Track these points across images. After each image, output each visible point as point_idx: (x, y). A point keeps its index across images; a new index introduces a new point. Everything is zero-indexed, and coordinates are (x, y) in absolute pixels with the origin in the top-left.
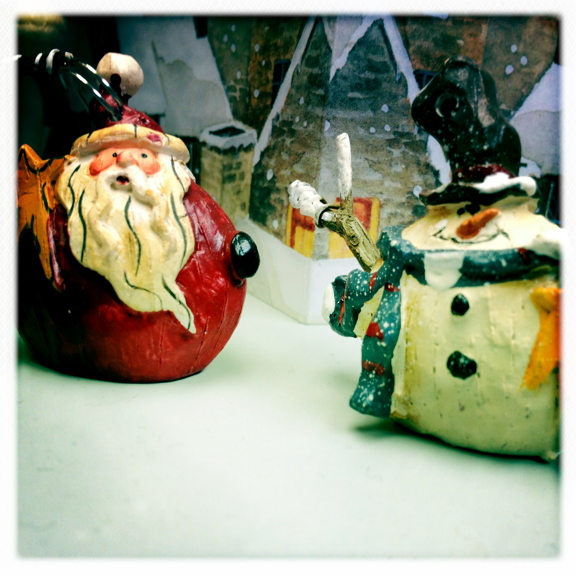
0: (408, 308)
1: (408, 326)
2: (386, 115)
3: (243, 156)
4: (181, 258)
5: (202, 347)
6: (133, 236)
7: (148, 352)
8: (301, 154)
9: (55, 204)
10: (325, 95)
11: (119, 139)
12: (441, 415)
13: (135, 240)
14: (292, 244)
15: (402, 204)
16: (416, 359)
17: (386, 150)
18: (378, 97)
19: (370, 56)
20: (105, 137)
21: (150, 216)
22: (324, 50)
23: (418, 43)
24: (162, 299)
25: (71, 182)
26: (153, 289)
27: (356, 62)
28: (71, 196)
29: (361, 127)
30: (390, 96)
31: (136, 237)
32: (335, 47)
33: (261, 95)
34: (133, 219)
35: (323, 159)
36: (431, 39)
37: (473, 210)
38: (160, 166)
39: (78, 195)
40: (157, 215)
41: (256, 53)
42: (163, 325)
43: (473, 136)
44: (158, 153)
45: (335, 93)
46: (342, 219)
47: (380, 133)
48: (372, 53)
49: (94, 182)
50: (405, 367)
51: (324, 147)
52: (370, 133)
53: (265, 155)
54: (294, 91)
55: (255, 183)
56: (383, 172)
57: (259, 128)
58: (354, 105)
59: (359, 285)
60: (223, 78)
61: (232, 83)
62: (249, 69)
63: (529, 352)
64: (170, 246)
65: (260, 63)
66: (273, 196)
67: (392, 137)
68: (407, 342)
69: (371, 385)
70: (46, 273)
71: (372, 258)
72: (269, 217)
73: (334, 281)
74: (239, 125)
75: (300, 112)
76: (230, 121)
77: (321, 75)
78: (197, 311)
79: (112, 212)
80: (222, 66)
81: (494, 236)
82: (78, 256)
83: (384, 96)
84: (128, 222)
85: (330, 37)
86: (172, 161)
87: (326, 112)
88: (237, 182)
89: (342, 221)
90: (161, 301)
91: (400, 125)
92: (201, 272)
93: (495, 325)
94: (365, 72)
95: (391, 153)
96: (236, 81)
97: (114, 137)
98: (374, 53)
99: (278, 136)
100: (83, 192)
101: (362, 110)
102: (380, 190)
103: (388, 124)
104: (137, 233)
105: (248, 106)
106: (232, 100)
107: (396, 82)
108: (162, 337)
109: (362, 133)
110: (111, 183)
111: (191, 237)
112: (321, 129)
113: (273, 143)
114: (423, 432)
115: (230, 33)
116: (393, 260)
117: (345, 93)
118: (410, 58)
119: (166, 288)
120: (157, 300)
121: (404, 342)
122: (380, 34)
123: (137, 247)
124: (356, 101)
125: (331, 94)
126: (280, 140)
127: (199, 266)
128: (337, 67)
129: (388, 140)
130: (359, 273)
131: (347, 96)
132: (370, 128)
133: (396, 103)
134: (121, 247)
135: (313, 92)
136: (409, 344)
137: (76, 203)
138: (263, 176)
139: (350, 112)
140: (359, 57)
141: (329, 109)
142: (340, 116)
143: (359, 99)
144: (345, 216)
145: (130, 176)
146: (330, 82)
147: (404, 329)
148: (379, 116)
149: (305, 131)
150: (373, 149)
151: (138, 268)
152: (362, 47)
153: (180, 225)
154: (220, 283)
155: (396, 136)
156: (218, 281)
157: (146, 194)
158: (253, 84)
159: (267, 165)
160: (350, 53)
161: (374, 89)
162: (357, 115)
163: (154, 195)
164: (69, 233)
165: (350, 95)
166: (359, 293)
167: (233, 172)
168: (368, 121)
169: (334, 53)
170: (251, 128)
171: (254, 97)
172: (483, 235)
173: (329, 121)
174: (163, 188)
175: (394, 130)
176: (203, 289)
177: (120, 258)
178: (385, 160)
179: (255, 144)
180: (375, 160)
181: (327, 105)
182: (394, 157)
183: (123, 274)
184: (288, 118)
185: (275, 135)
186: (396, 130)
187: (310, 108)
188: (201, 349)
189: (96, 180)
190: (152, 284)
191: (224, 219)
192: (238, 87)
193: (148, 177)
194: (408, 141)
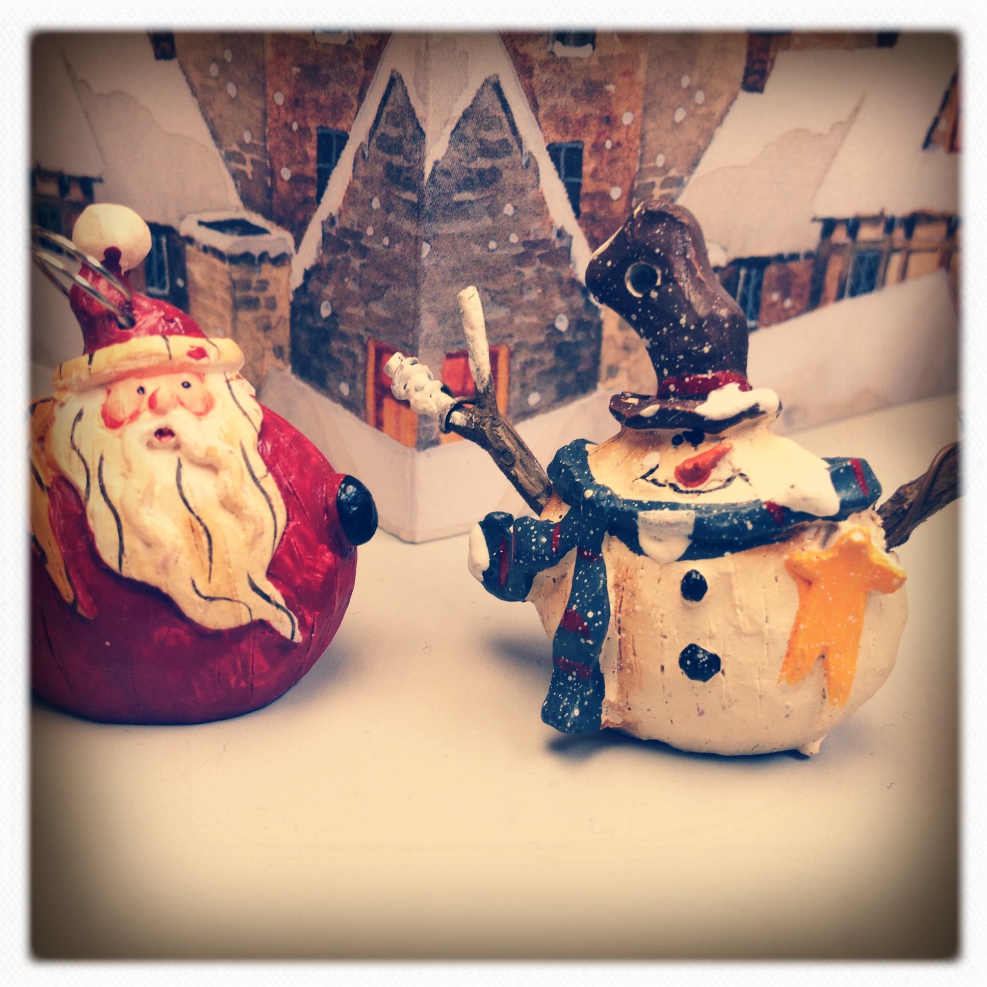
0: (617, 585)
1: (620, 612)
2: (510, 219)
3: (268, 271)
4: (272, 542)
5: (308, 655)
6: (196, 524)
7: (233, 681)
8: (382, 287)
9: (52, 476)
10: (419, 203)
11: (143, 364)
12: (672, 721)
13: (201, 529)
14: (379, 424)
15: (539, 347)
16: (635, 655)
17: (514, 271)
18: (498, 194)
19: (483, 134)
20: (120, 364)
21: (216, 486)
22: (410, 130)
23: (551, 102)
24: (251, 607)
25: (76, 443)
26: (236, 595)
27: (462, 146)
28: (82, 466)
29: (476, 243)
30: (515, 189)
31: (202, 524)
32: (429, 128)
33: (294, 179)
34: (192, 496)
35: (423, 300)
36: (568, 93)
37: (695, 439)
38: (213, 398)
39: (93, 464)
40: (230, 485)
41: (278, 107)
42: (254, 639)
43: (686, 330)
44: (204, 375)
45: (433, 198)
46: (484, 425)
47: (504, 248)
48: (485, 130)
49: (118, 442)
50: (619, 665)
51: (424, 281)
52: (489, 250)
53: (313, 277)
54: (358, 185)
55: (299, 318)
56: (511, 304)
57: (298, 231)
58: (463, 213)
59: (536, 544)
60: (215, 136)
61: (235, 148)
62: (267, 130)
63: (788, 638)
64: (256, 530)
65: (288, 126)
66: (335, 345)
67: (522, 250)
68: (619, 633)
69: (572, 691)
70: (64, 594)
71: (537, 484)
72: (331, 375)
73: (482, 519)
74: (257, 220)
75: (374, 221)
76: (238, 210)
77: (408, 169)
78: (300, 610)
79: (158, 488)
80: (211, 114)
81: (729, 480)
82: (114, 564)
83: (505, 191)
84: (186, 502)
85: (419, 113)
86: (228, 382)
87: (422, 229)
88: (262, 311)
89: (485, 428)
90: (250, 610)
91: (532, 231)
92: (299, 554)
93: (741, 608)
94: (476, 159)
95: (520, 275)
96: (242, 144)
97: (135, 362)
98: (488, 129)
99: (335, 251)
100: (102, 459)
101: (475, 218)
102: (509, 332)
103: (513, 232)
104: (201, 517)
105: (270, 192)
106: (237, 175)
107: (522, 168)
108: (253, 657)
109: (477, 252)
110: (146, 442)
111: (280, 505)
112: (415, 256)
113: (326, 260)
114: (644, 738)
115: (223, 64)
116: (590, 518)
117: (449, 195)
118: (540, 128)
119: (256, 589)
120: (245, 610)
121: (616, 632)
122: (496, 97)
123: (204, 538)
124: (467, 206)
125: (428, 201)
126: (339, 257)
127: (295, 545)
128: (435, 159)
129: (515, 256)
130: (531, 525)
131: (452, 200)
132: (488, 243)
133: (524, 199)
134: (181, 542)
135: (397, 193)
136: (623, 635)
137: (94, 477)
138: (313, 309)
139: (458, 223)
140: (465, 138)
141: (427, 225)
142: (444, 231)
143: (471, 202)
144: (487, 419)
145: (175, 428)
146: (425, 183)
147: (615, 616)
148: (501, 222)
149: (387, 254)
150: (494, 273)
151: (211, 569)
152: (470, 121)
153: (263, 491)
154: (327, 560)
155: (527, 247)
156: (324, 558)
157: (207, 455)
158: (277, 157)
159: (319, 294)
160: (453, 132)
161: (491, 183)
162: (469, 228)
163: (220, 454)
164: (92, 529)
165: (457, 197)
166: (536, 557)
167: (252, 294)
168: (486, 233)
169: (429, 137)
170: (280, 228)
171: (282, 179)
172: (714, 480)
173: (427, 242)
174: (226, 436)
175: (523, 240)
176: (306, 576)
177: (182, 559)
178: (513, 286)
179: (292, 255)
180: (498, 288)
181: (423, 218)
182: (526, 278)
183: (189, 582)
184: (352, 226)
185: (330, 247)
186: (526, 239)
187: (392, 217)
188: (307, 658)
189: (120, 436)
190: (235, 589)
191: (316, 457)
192: (248, 157)
193: (200, 420)
194: (543, 251)
